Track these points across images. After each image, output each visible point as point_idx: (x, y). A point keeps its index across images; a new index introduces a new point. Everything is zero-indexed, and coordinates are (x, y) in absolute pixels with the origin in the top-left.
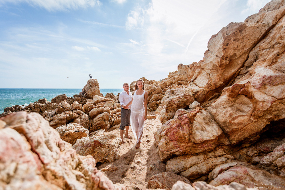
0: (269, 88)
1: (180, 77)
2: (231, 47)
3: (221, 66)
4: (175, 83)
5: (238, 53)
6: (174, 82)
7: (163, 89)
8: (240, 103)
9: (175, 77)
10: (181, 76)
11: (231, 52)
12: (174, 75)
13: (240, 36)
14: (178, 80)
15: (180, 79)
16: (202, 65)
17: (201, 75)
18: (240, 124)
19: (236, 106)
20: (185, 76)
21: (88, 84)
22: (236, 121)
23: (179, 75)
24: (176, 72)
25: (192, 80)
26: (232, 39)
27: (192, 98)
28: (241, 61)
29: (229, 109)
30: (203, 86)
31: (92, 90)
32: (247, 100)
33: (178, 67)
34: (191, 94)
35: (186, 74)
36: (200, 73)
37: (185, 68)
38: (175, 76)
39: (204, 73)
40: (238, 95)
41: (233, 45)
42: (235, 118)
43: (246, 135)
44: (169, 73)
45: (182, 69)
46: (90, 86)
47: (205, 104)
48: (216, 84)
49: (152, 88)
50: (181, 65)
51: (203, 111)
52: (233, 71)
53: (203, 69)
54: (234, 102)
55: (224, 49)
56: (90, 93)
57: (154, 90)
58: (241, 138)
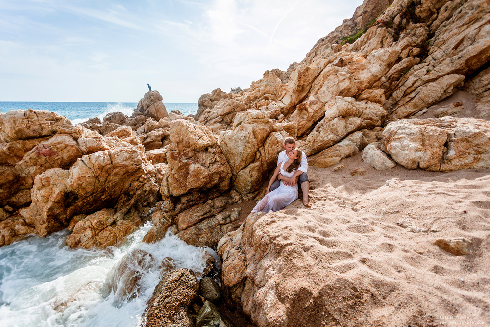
0: (312, 106)
1: (266, 90)
2: (302, 80)
3: (297, 91)
4: (260, 97)
5: (306, 84)
6: (258, 95)
7: (247, 105)
8: (303, 114)
9: (261, 89)
10: (268, 88)
11: (302, 83)
12: (259, 85)
13: (307, 74)
14: (265, 93)
15: (267, 91)
16: (287, 89)
17: (286, 95)
18: (302, 125)
19: (302, 115)
20: (273, 87)
21: (145, 98)
22: (301, 124)
23: (266, 86)
24: (261, 81)
25: (280, 99)
26: (303, 75)
27: (280, 113)
28: (308, 88)
29: (298, 117)
30: (287, 104)
31: (156, 106)
32: (306, 112)
33: (264, 74)
34: (279, 109)
35: (274, 85)
36: (285, 94)
37: (272, 76)
38: (260, 87)
39: (288, 94)
40: (302, 109)
41: (303, 79)
42: (300, 122)
43: (305, 130)
44: (253, 83)
45: (269, 78)
46: (152, 101)
47: (288, 116)
48: (294, 103)
49: (235, 104)
50: (268, 72)
51: (286, 119)
52: (304, 94)
53: (288, 91)
54: (300, 113)
55: (299, 81)
56: (154, 110)
57: (237, 106)
58: (302, 132)
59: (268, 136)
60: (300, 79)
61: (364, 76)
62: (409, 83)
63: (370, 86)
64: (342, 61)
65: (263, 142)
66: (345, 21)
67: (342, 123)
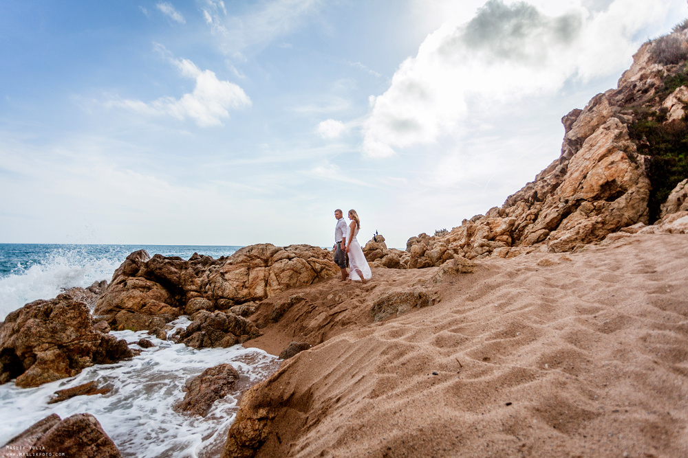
59: (446, 251)
60: (467, 230)
61: (499, 230)
62: (526, 233)
63: (502, 234)
64: (488, 223)
65: (444, 253)
66: (528, 184)
67: (480, 249)
